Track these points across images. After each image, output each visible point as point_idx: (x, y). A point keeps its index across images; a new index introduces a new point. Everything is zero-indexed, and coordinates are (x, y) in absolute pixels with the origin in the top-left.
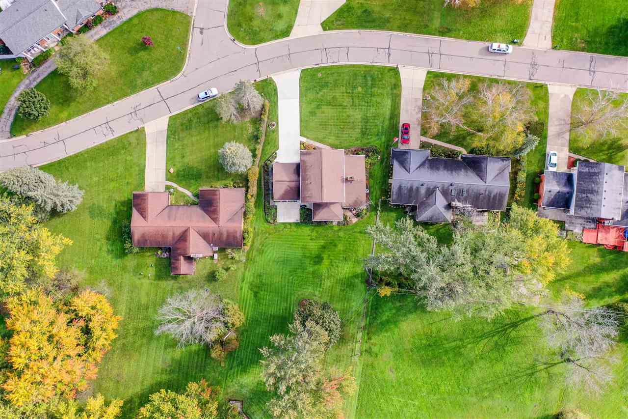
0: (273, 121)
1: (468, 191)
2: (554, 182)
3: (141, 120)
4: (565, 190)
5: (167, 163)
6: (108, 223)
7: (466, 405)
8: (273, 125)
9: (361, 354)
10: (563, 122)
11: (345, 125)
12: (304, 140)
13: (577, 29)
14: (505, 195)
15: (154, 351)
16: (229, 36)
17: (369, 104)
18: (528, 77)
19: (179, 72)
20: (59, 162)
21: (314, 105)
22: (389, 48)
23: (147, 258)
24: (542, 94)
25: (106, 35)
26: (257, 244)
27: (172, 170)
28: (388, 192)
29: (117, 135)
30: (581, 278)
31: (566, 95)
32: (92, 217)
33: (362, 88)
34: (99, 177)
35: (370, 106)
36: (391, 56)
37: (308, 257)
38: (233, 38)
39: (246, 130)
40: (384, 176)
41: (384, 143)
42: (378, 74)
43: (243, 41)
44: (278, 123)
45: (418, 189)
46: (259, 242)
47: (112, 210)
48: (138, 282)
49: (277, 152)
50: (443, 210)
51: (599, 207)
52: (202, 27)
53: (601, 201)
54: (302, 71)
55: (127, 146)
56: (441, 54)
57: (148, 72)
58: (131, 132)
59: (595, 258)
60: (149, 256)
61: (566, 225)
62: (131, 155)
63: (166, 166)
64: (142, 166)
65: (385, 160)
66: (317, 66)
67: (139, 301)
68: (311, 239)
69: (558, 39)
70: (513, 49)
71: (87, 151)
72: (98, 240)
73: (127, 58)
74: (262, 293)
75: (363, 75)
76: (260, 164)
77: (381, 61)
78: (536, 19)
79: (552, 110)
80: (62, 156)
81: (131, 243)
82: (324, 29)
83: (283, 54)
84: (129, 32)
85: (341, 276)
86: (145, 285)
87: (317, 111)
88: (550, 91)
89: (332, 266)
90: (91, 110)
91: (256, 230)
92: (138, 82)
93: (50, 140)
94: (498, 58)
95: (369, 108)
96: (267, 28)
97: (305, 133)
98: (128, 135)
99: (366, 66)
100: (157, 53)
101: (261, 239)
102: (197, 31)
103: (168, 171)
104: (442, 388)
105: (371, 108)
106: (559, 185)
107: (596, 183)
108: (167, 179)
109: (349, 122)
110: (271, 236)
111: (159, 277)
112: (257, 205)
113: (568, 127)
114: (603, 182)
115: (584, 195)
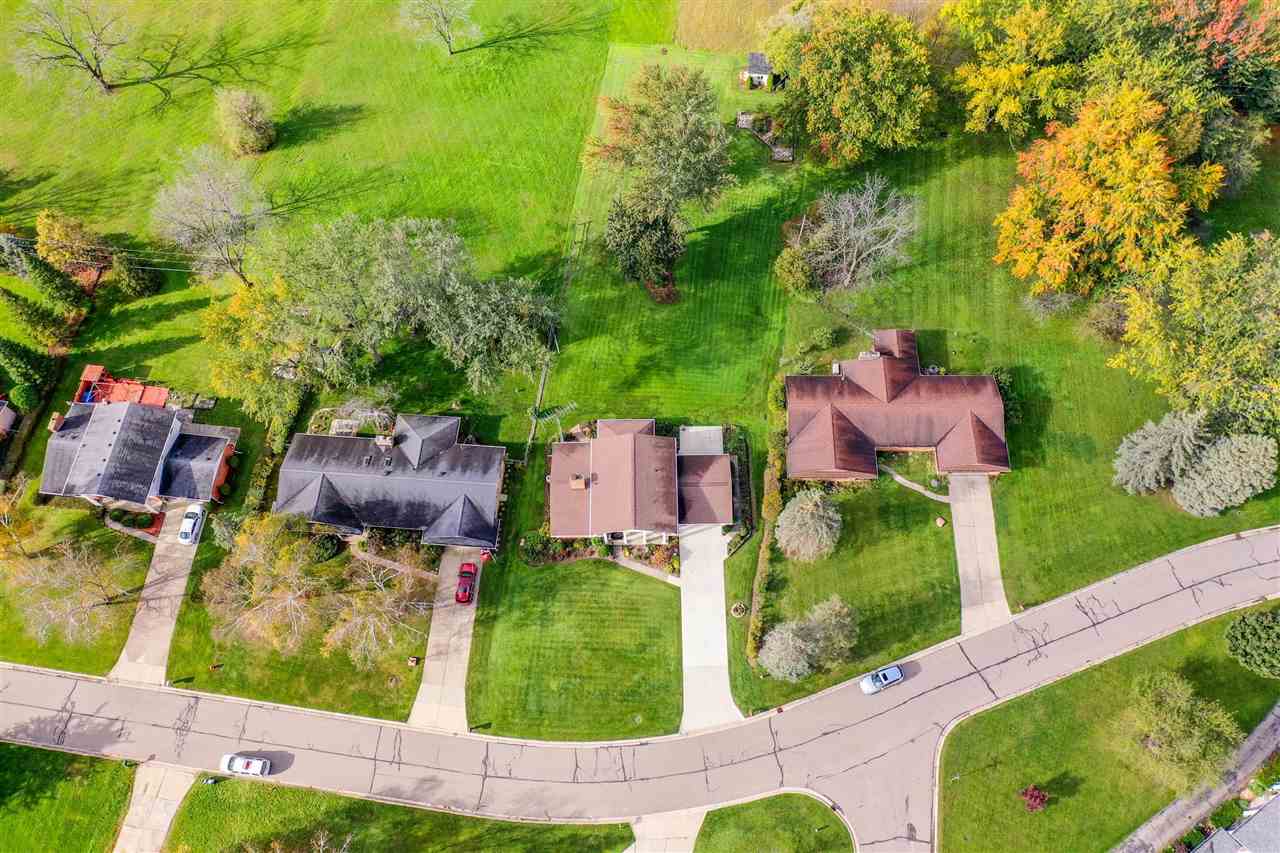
0: (738, 620)
1: (359, 463)
2: (196, 475)
3: (1020, 629)
4: (181, 461)
5: (952, 537)
6: (1053, 426)
7: (410, 160)
8: (736, 610)
9: (574, 225)
10: (152, 603)
11: (587, 608)
12: (672, 580)
13: (76, 804)
14: (291, 456)
15: (930, 226)
16: (845, 819)
17: (536, 652)
18: (201, 703)
19: (951, 733)
20: (1179, 543)
21: (652, 653)
22: (485, 776)
23: (966, 366)
24: (179, 666)
25: (1136, 826)
26: (758, 391)
27: (940, 522)
28: (509, 478)
29: (1068, 599)
30: (187, 335)
31: (134, 660)
32: (1086, 437)
33: (548, 687)
34: (1088, 513)
35: (534, 647)
36: (482, 758)
37: (664, 368)
38: (838, 813)
39: (794, 604)
40: (514, 506)
41: (510, 571)
42: (513, 717)
43: (813, 806)
44: (727, 614)
45: (453, 468)
46: (756, 393)
47: (1050, 451)
48: (977, 328)
49: (726, 556)
50: (411, 433)
51: (129, 419)
52: (912, 842)
53: (122, 428)
54: (676, 730)
55: (1042, 573)
56: (375, 759)
57: (1023, 734)
58: (1036, 604)
59: (156, 365)
60: (962, 369)
61: (191, 416)
62: (1030, 554)
63: (952, 531)
64: (1003, 532)
65: (510, 537)
66: (644, 740)
67: (970, 298)
68: (657, 397)
69: (120, 784)
70: (217, 767)
71: (1126, 565)
72: (1066, 398)
73: (1076, 767)
74: (746, 313)
75: (544, 715)
76: (760, 532)
77: (504, 747)
78: (154, 833)
79: (169, 629)
80: (1178, 557)
81: (999, 382)
82: (627, 826)
83: (719, 770)
84: (1082, 833)
85: (605, 338)
86: (964, 324)
87: (646, 641)
88: (162, 671)
89: (620, 356)
90: (1135, 652)
91: (762, 415)
92: (1042, 711)
93: (1211, 589)
94: (255, 748)
95: (537, 643)
96: (759, 834)
97: (669, 594)
98: (1042, 597)
99: (539, 736)
100: (1008, 779)
101: (752, 399)
102: (923, 833)
103: (948, 522)
104: (445, 181)
105: (531, 644)
106: (190, 470)
107: (123, 462)
108: (948, 505)
109: (578, 613)
110: (734, 404)
111: (938, 336)
112: (763, 456)
113: (145, 593)
114: (110, 461)
115: (149, 443)
